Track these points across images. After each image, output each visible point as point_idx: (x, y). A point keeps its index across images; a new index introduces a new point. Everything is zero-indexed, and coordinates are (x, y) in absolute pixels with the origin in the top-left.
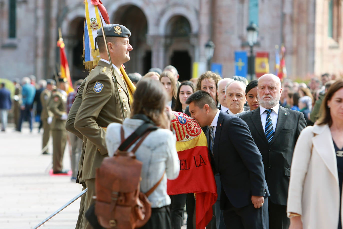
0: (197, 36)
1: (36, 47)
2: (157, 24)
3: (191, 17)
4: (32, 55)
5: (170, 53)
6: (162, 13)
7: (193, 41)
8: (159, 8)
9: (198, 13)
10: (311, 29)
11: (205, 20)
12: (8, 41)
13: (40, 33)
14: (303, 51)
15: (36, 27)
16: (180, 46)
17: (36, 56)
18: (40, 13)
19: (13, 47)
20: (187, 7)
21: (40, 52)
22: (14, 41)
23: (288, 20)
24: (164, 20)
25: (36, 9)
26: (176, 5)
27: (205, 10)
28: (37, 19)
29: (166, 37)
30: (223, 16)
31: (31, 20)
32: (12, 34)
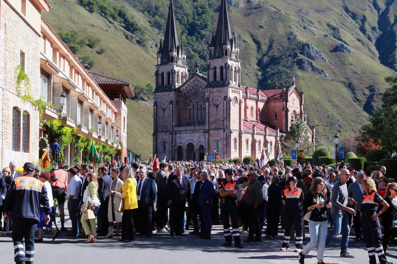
0: (205, 149)
1: (170, 152)
2: (196, 147)
3: (204, 145)
4: (169, 154)
5: (199, 153)
6: (198, 144)
7: (205, 150)
8: (197, 143)
9: (205, 144)
10: (230, 148)
11: (207, 146)
12: (163, 151)
13: (171, 149)
14: (228, 152)
15: (170, 148)
16: (202, 152)
17: (170, 154)
18: (171, 145)
19: (165, 152)
20: (203, 143)
21: (171, 153)
22: (165, 151)
23: (225, 146)
24: (198, 146)
25: (170, 144)
26: (200, 142)
27: (207, 144)
28: (170, 146)
29: (198, 149)
30: (211, 145)
31: (169, 146)
32: (165, 149)
